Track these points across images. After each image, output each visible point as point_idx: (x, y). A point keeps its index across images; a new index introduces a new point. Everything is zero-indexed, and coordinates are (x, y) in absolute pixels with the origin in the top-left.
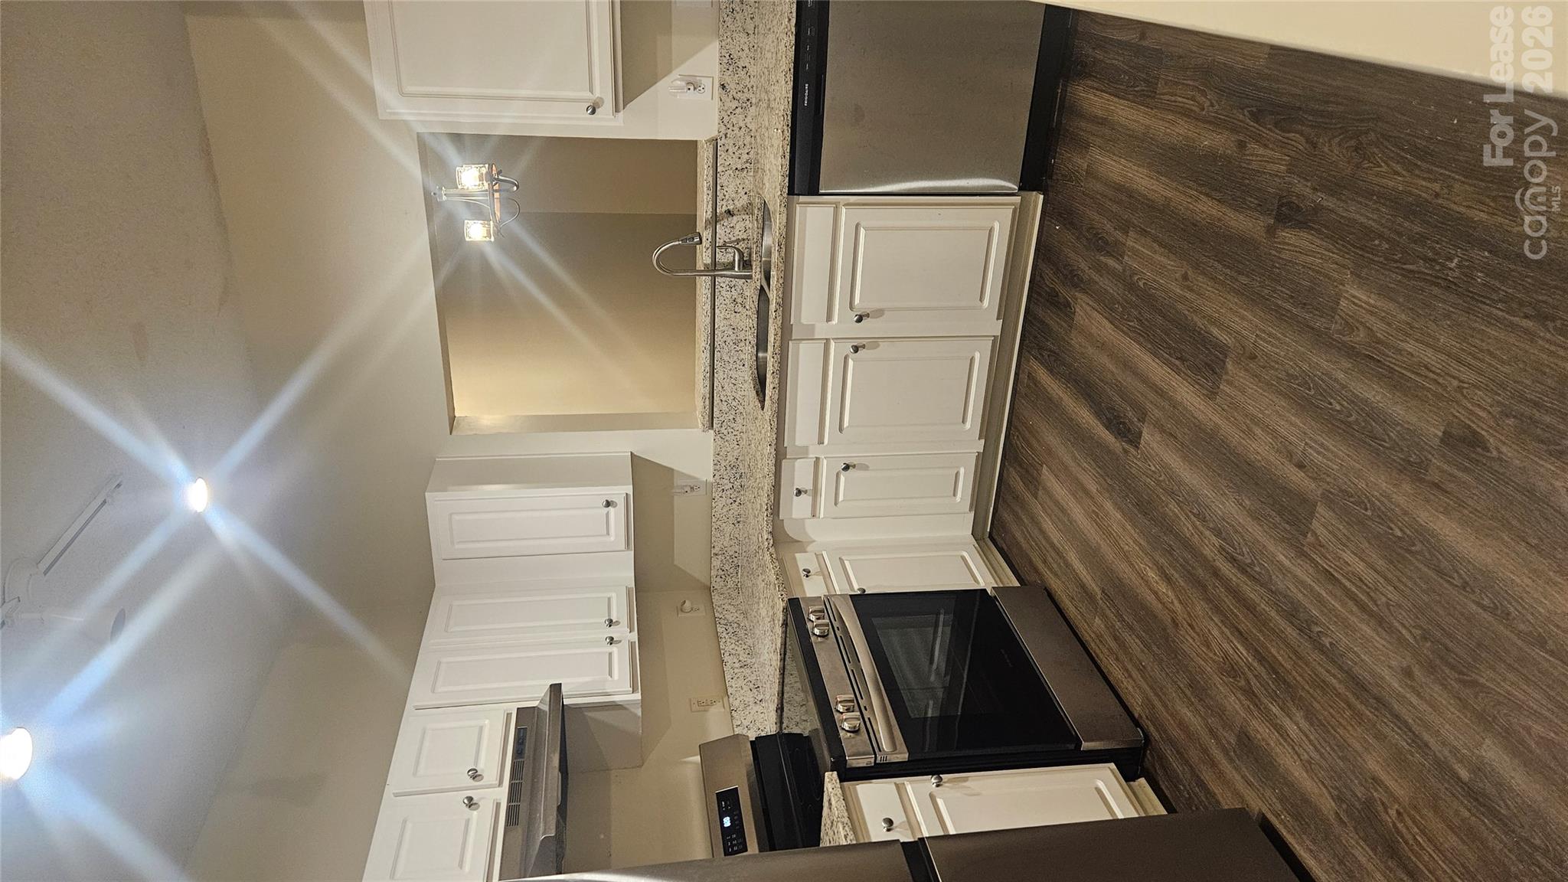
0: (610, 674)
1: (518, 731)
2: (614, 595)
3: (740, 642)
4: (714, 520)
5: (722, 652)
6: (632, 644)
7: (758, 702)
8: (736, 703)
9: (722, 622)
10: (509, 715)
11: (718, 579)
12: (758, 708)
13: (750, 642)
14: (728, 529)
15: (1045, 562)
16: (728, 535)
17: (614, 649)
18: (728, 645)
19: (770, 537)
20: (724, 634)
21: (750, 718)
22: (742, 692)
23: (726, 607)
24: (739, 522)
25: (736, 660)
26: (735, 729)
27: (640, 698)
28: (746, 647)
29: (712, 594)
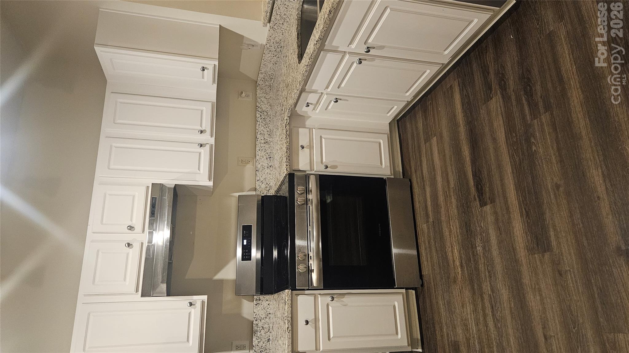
0: (199, 169)
1: (152, 199)
2: (204, 108)
3: (266, 126)
4: (263, 61)
5: (257, 131)
6: (211, 145)
7: (269, 167)
8: (259, 166)
9: (260, 110)
10: (148, 187)
11: (261, 81)
12: (268, 171)
13: (271, 126)
14: (270, 65)
15: (416, 171)
16: (270, 67)
17: (202, 150)
18: (261, 128)
19: (288, 118)
20: (259, 119)
21: (264, 176)
22: (263, 159)
23: (263, 99)
24: (276, 64)
25: (263, 139)
26: (256, 182)
27: (212, 185)
28: (269, 130)
29: (257, 88)
